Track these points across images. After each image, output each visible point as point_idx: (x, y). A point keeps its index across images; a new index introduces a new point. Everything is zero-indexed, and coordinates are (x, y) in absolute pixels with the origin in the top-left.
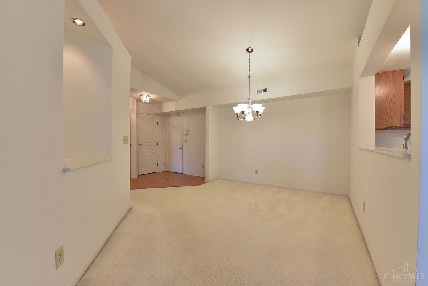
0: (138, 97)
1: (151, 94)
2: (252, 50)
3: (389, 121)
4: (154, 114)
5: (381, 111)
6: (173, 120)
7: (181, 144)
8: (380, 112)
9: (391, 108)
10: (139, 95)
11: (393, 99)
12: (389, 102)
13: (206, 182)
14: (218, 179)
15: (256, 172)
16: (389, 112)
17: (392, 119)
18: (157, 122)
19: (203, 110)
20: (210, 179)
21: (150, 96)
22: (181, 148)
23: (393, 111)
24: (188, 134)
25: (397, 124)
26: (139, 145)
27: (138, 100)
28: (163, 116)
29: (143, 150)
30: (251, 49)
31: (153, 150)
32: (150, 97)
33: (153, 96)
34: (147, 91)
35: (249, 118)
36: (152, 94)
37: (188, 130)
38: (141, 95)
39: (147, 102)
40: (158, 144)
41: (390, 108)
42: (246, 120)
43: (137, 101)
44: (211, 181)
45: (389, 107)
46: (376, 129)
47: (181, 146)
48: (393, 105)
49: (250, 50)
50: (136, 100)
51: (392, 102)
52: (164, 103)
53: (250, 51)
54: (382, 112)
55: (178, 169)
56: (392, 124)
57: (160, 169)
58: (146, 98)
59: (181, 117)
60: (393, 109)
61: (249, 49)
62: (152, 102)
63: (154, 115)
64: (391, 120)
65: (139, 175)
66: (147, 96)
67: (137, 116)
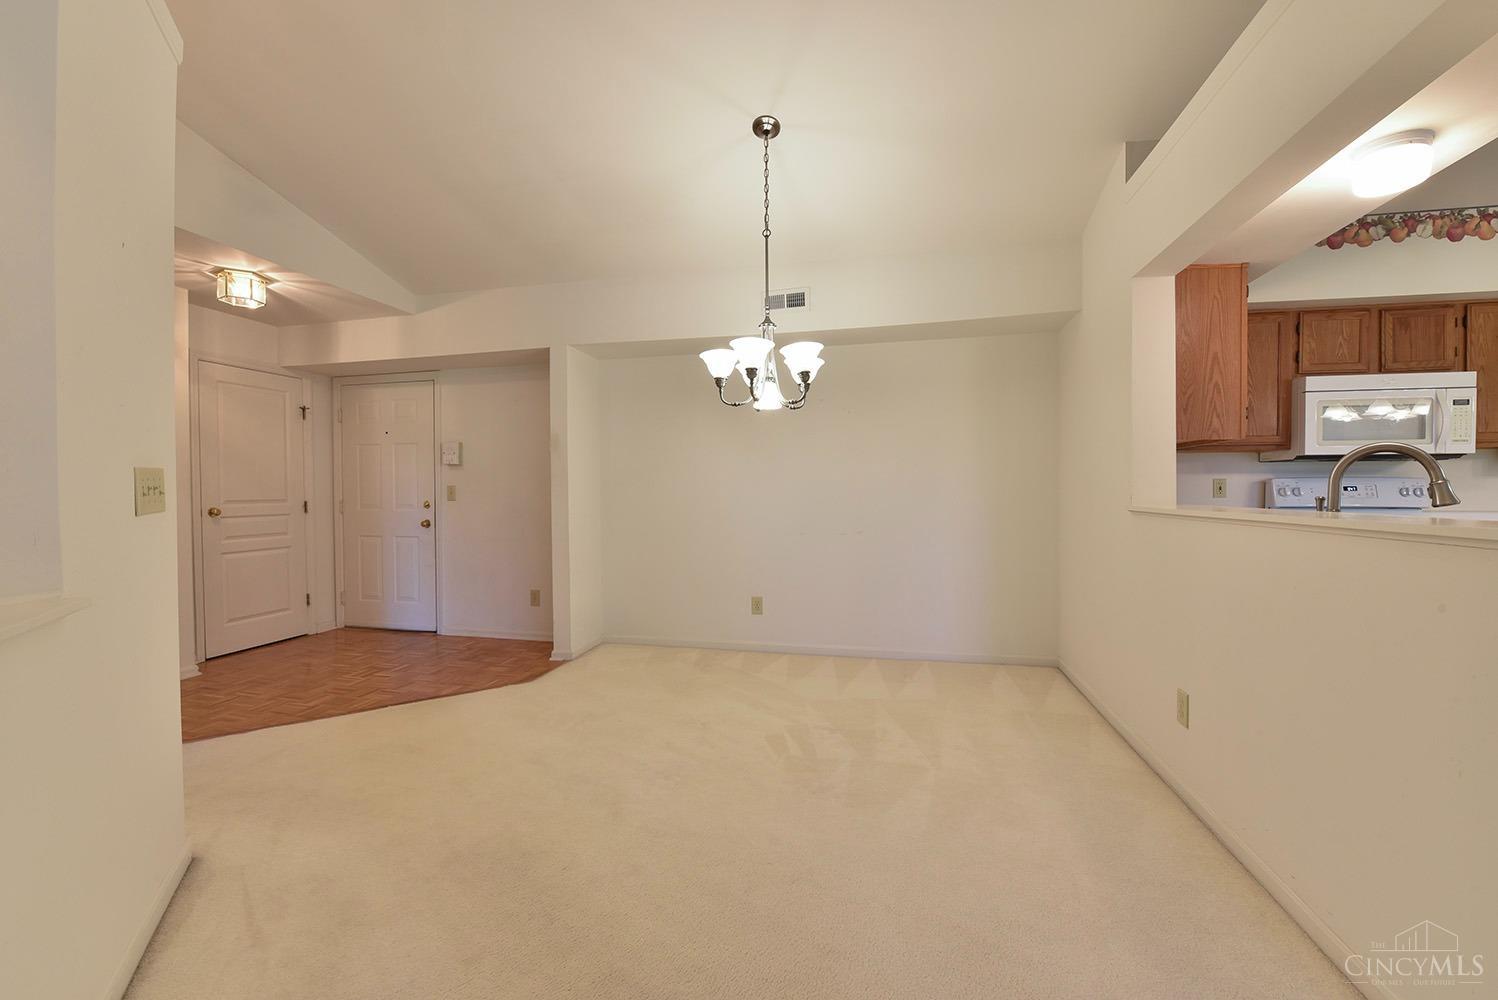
0: (203, 279)
1: (273, 270)
2: (776, 127)
3: (1211, 422)
4: (285, 367)
5: (1189, 392)
6: (384, 401)
7: (428, 506)
8: (1187, 396)
9: (1216, 385)
10: (206, 269)
11: (1220, 355)
12: (1209, 363)
13: (558, 664)
14: (604, 643)
15: (757, 606)
16: (1210, 396)
17: (1218, 416)
18: (304, 409)
19: (536, 363)
20: (575, 647)
21: (269, 281)
22: (427, 524)
23: (1220, 392)
24: (460, 464)
25: (1231, 435)
26: (205, 513)
27: (203, 298)
28: (332, 380)
29: (228, 538)
30: (772, 121)
31: (285, 534)
32: (271, 287)
33: (284, 283)
34: (255, 253)
35: (769, 398)
36: (283, 268)
37: (461, 444)
38: (222, 270)
39: (253, 305)
40: (308, 508)
41: (1214, 381)
42: (756, 405)
43: (190, 302)
44: (581, 656)
45: (1211, 379)
46: (1181, 447)
47: (428, 515)
48: (1221, 373)
49: (769, 127)
50: (186, 291)
51: (1219, 363)
52: (342, 323)
53: (766, 132)
54: (1191, 395)
55: (413, 616)
56: (1219, 435)
57: (322, 619)
58: (245, 287)
59: (427, 389)
60: (1221, 386)
61: (765, 120)
62: (279, 312)
63: (287, 372)
64: (1215, 420)
65: (207, 660)
66: (254, 277)
67: (195, 376)
